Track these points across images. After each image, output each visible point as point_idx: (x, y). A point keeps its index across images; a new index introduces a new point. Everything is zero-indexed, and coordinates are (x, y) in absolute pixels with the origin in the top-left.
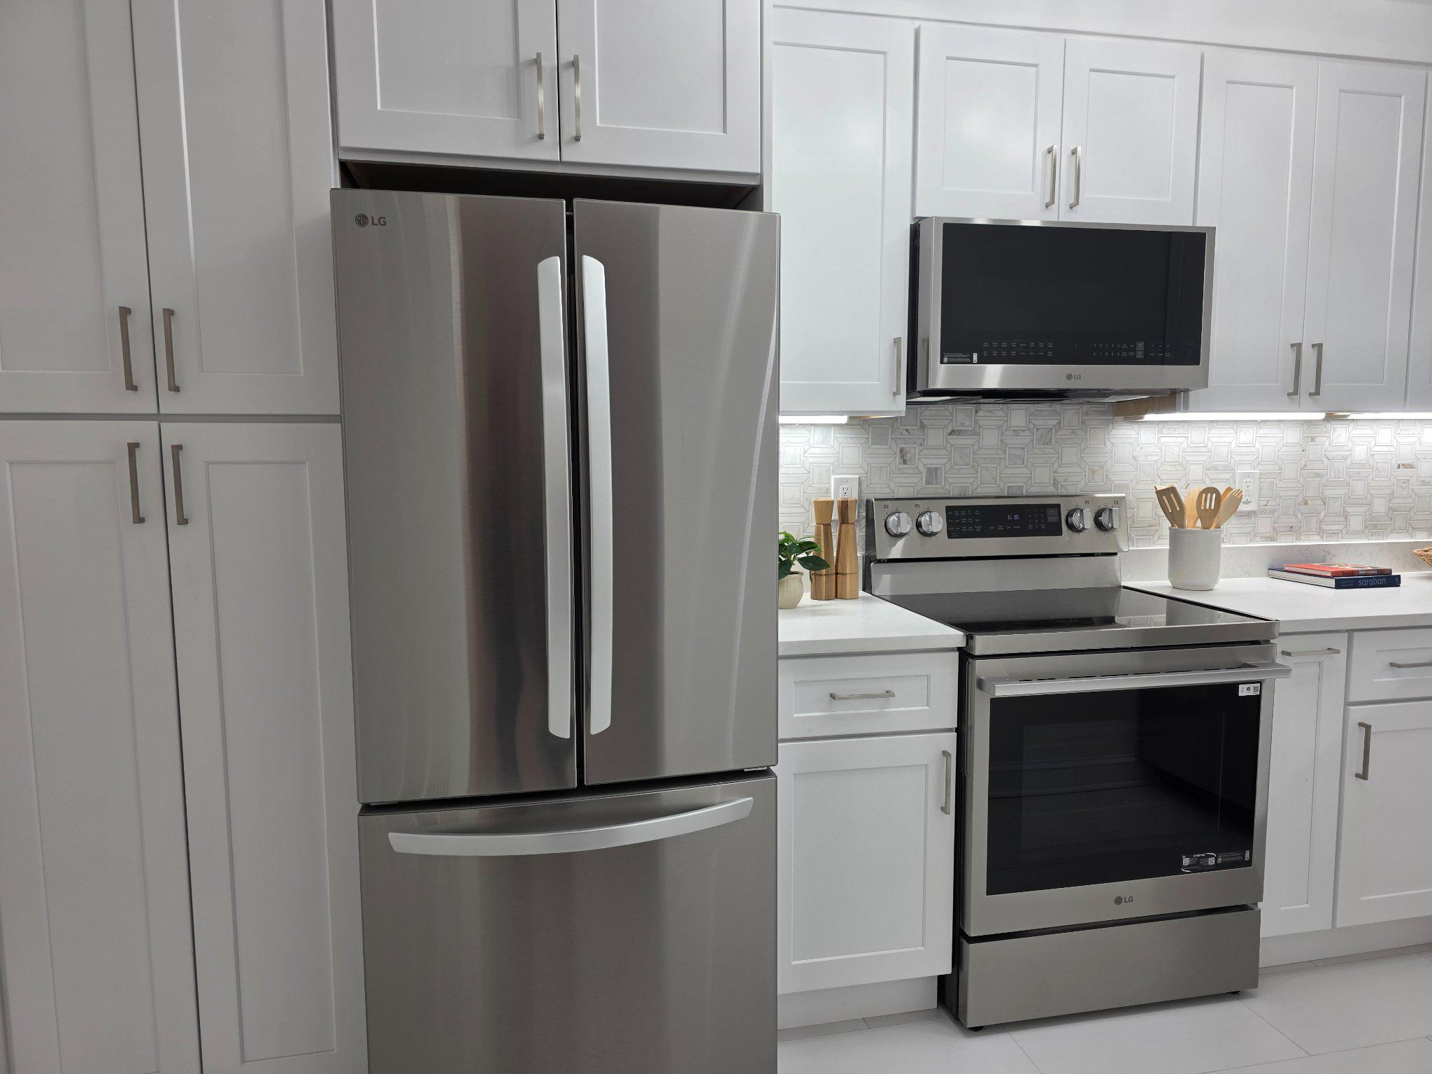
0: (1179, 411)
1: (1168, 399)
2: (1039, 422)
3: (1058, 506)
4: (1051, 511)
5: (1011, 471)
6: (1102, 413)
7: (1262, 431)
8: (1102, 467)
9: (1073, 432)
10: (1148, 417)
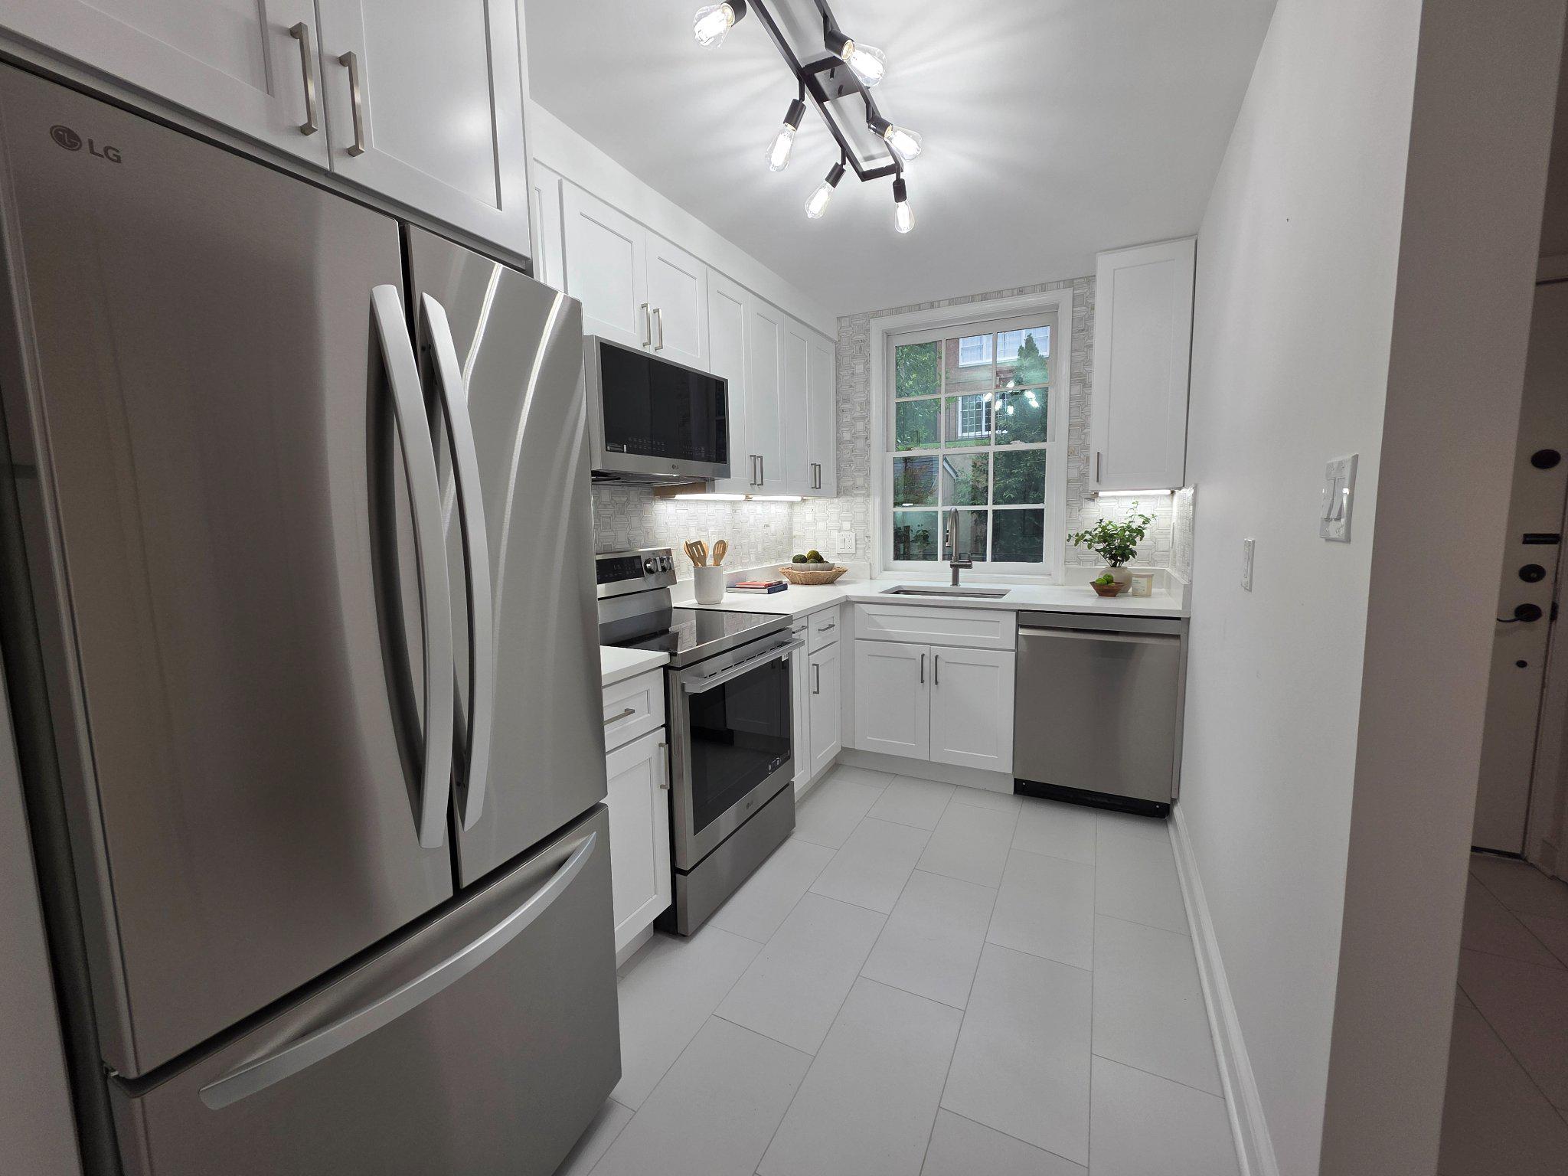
0: (709, 493)
1: (701, 485)
2: (617, 499)
3: (639, 557)
4: (636, 561)
5: (605, 534)
6: (649, 494)
7: (717, 506)
8: (651, 530)
9: (636, 507)
10: (678, 497)
